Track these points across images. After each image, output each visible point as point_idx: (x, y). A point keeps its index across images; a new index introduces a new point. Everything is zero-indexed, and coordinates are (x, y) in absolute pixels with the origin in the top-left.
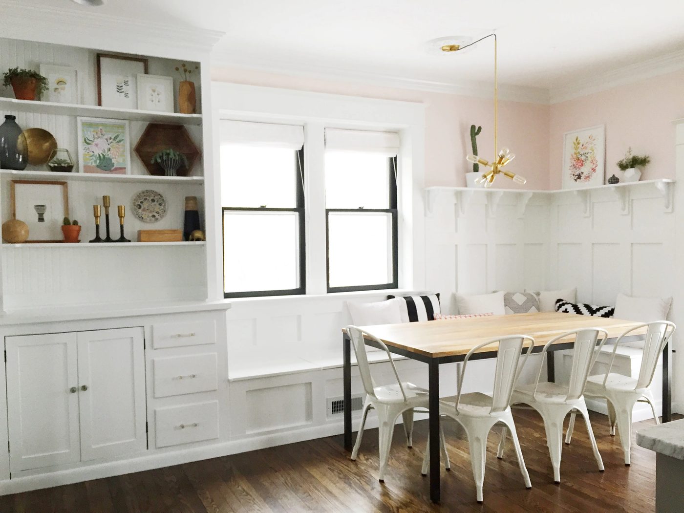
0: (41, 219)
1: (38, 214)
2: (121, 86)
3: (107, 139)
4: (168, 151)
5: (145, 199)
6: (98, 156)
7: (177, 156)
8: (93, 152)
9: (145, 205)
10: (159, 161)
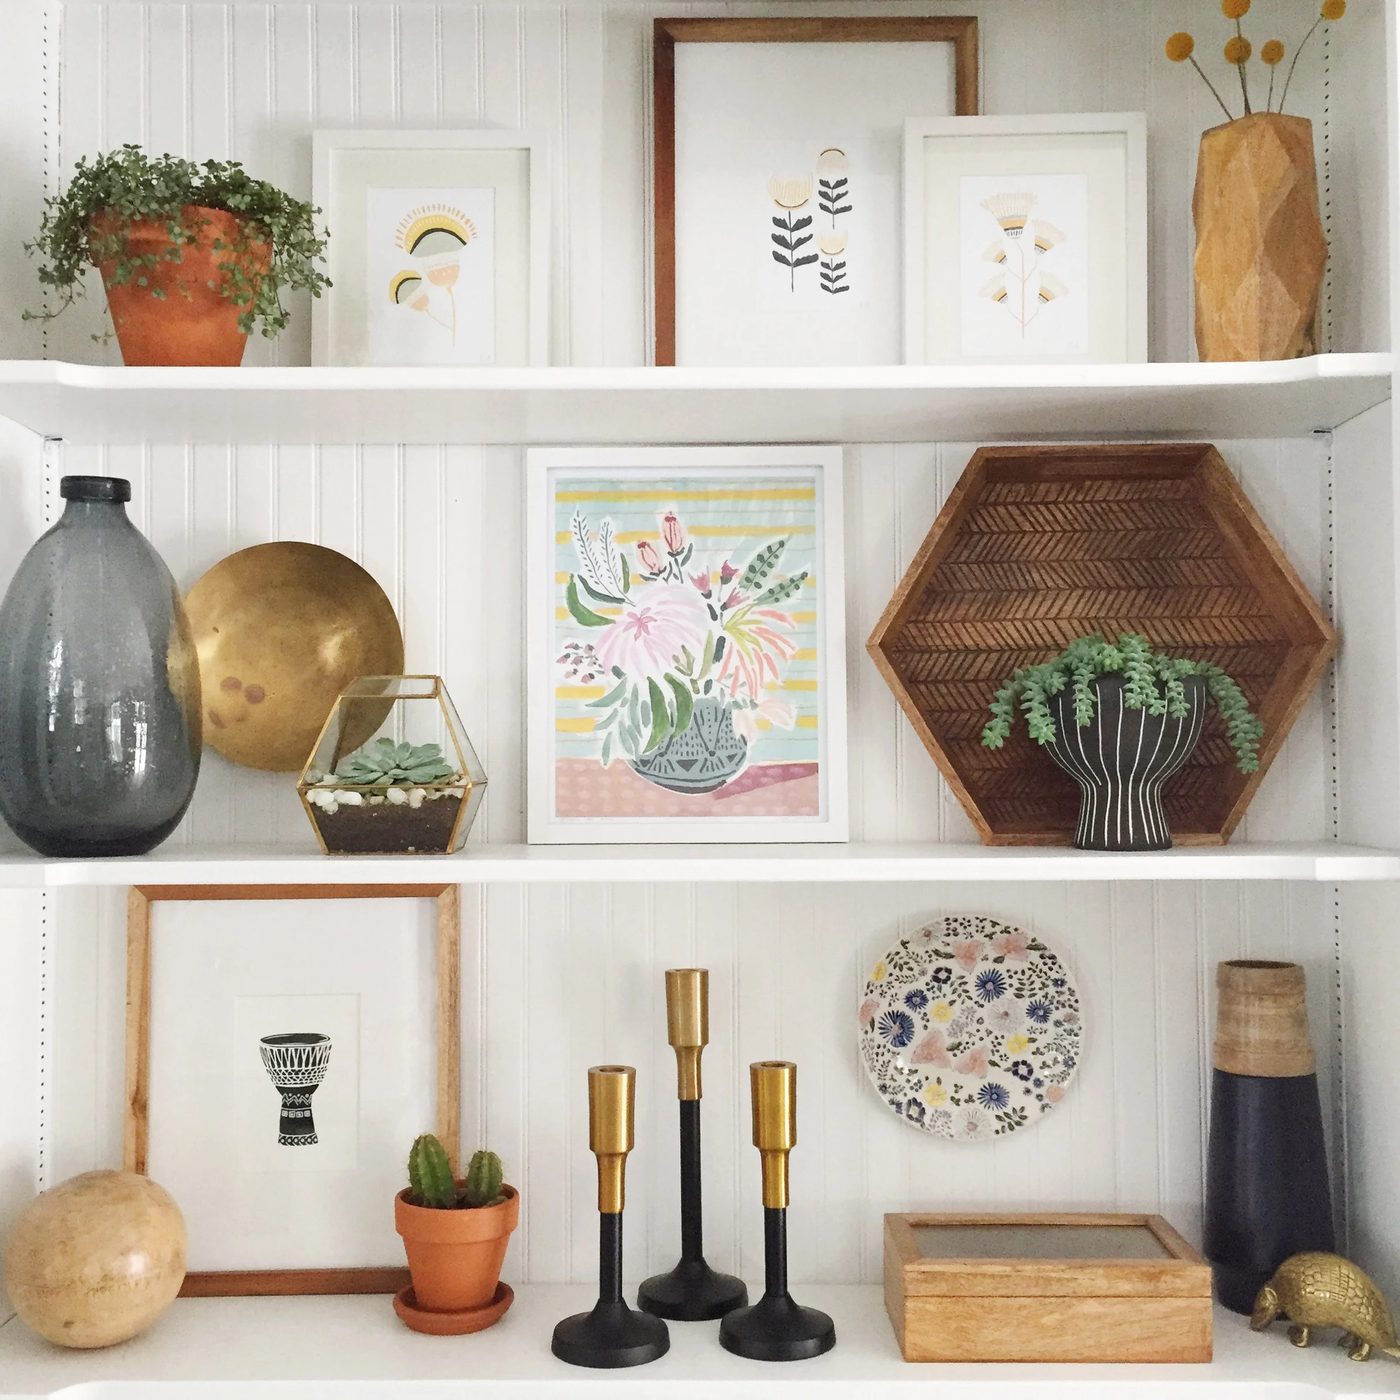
0: (297, 1127)
1: (281, 1090)
2: (805, 222)
3: (702, 582)
4: (1112, 658)
5: (940, 978)
6: (645, 696)
7: (1176, 688)
8: (617, 672)
9: (939, 1018)
10: (1043, 729)
